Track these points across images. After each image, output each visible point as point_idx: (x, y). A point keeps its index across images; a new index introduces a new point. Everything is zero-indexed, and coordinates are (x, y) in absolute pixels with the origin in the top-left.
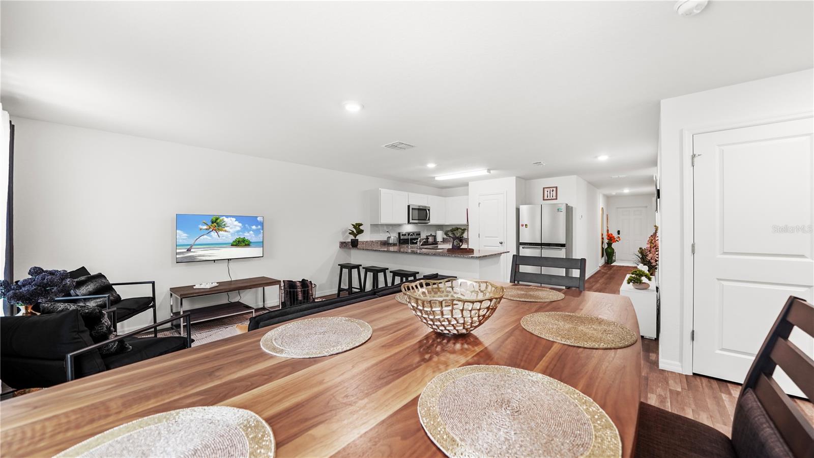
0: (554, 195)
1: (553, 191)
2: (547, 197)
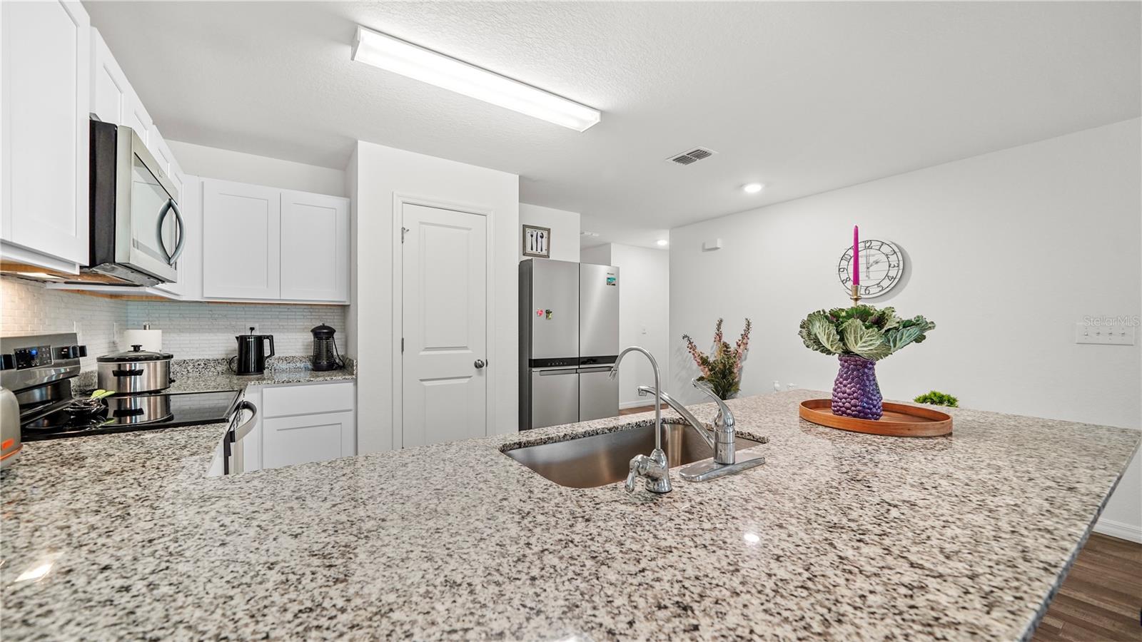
0: (545, 247)
1: (542, 237)
2: (532, 249)
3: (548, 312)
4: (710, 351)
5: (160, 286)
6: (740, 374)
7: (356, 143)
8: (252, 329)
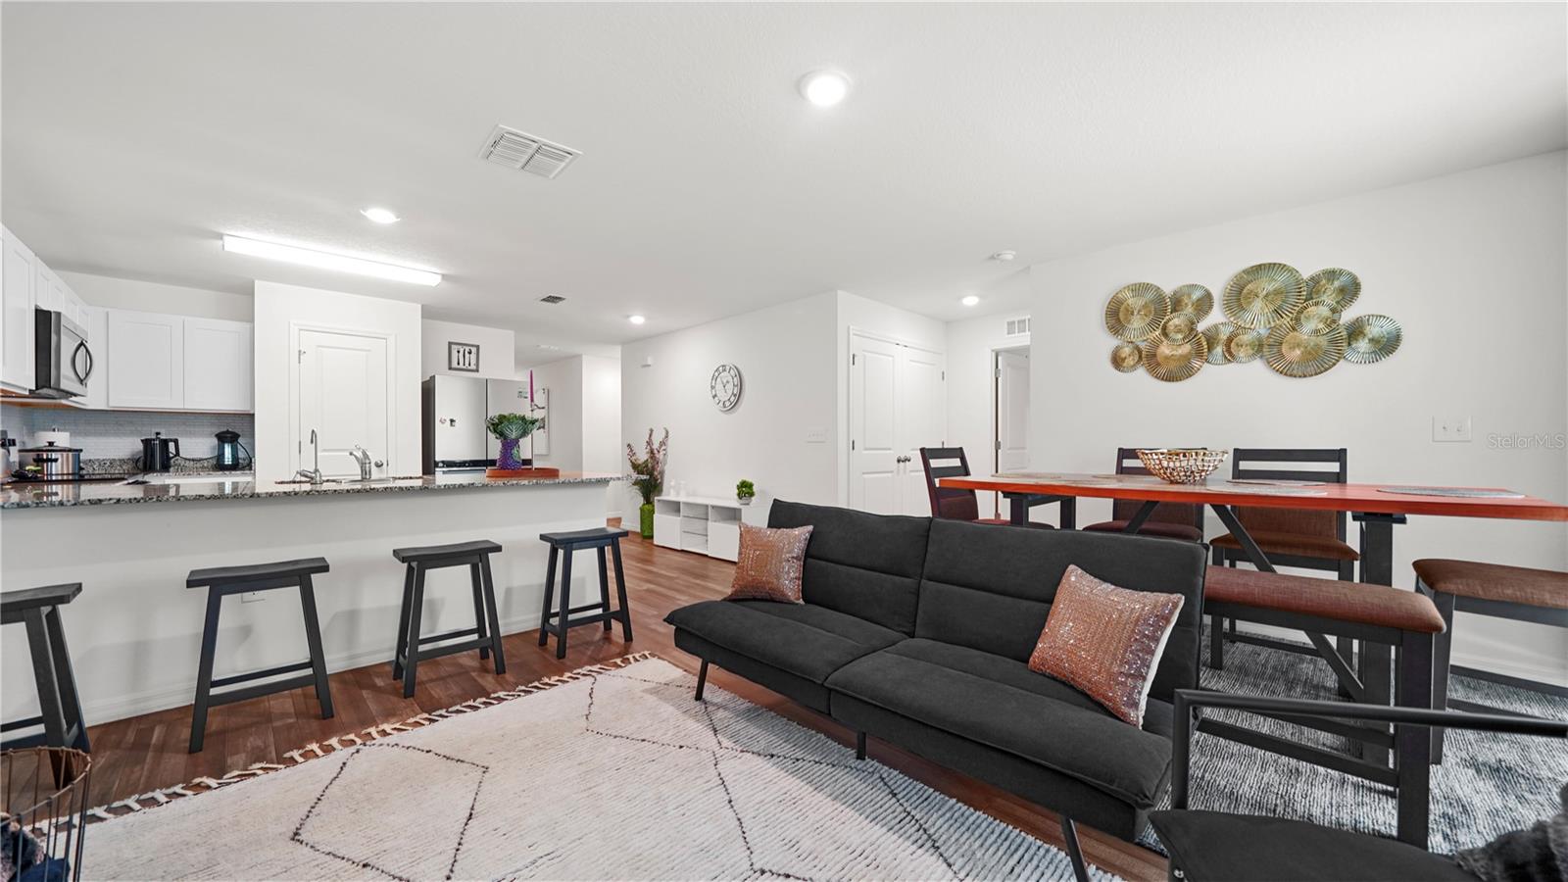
0: (473, 362)
1: (470, 353)
2: (458, 364)
3: (452, 421)
4: (642, 456)
5: (73, 398)
6: (662, 478)
7: (253, 282)
8: (158, 434)
